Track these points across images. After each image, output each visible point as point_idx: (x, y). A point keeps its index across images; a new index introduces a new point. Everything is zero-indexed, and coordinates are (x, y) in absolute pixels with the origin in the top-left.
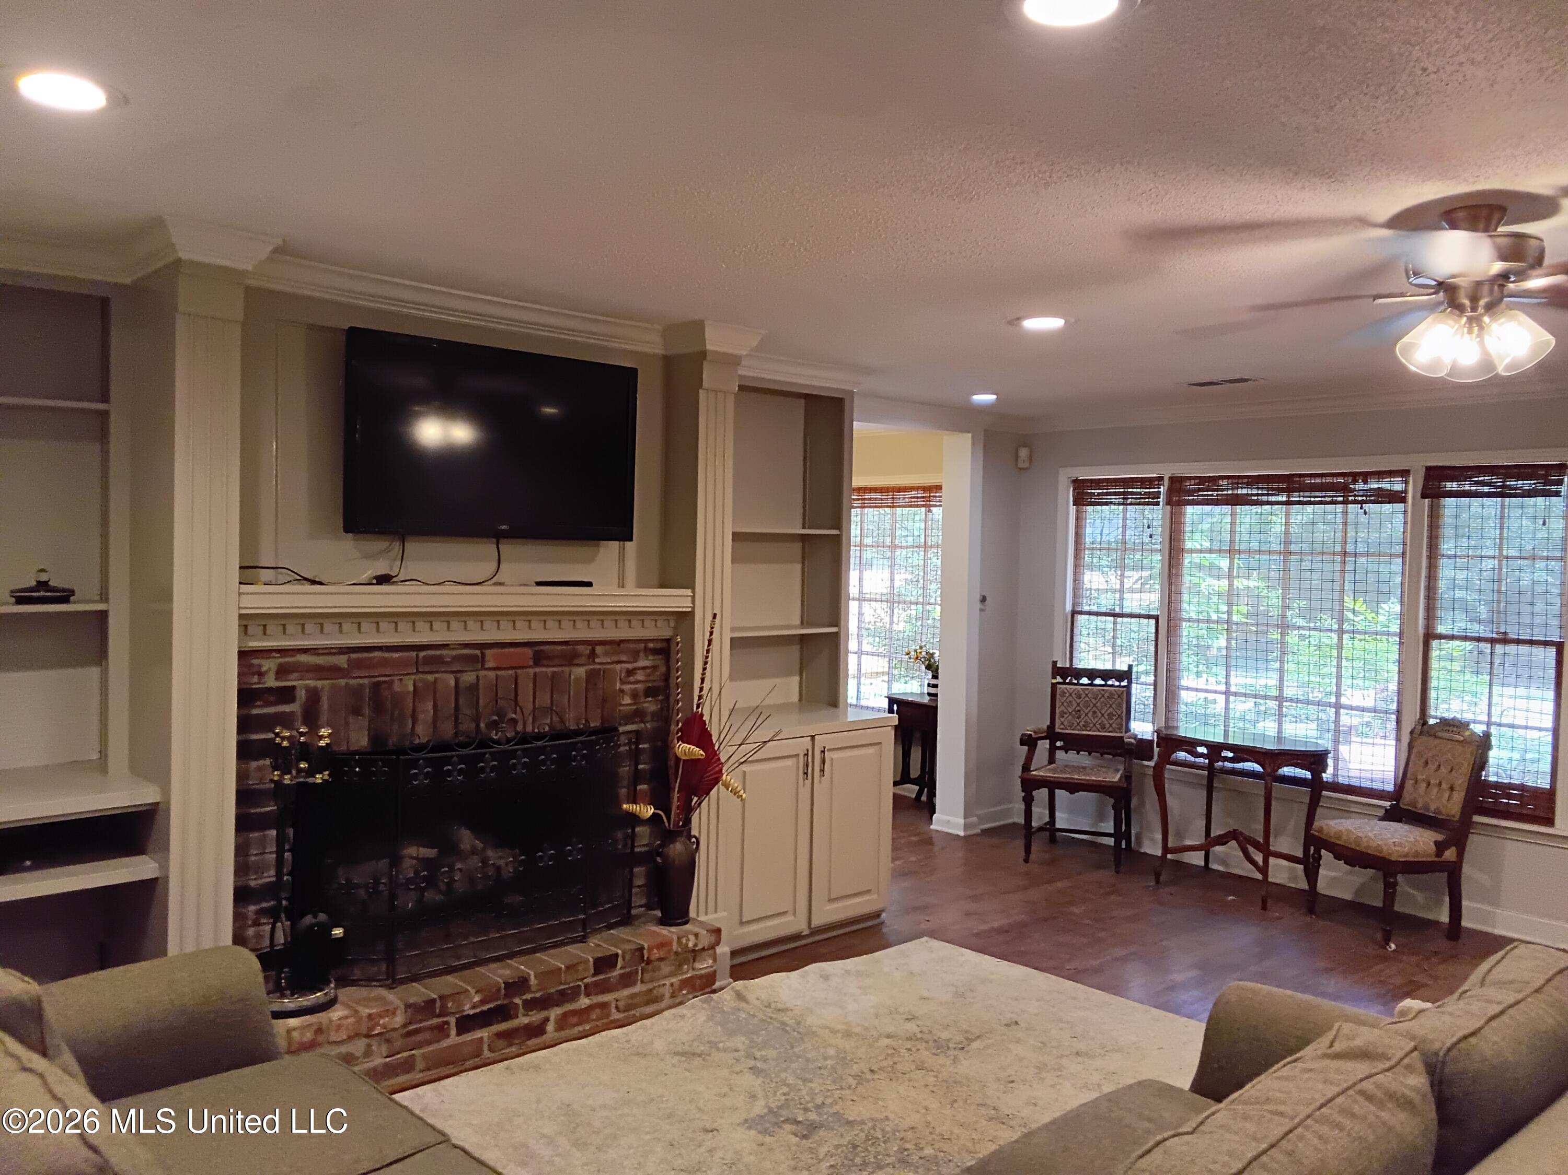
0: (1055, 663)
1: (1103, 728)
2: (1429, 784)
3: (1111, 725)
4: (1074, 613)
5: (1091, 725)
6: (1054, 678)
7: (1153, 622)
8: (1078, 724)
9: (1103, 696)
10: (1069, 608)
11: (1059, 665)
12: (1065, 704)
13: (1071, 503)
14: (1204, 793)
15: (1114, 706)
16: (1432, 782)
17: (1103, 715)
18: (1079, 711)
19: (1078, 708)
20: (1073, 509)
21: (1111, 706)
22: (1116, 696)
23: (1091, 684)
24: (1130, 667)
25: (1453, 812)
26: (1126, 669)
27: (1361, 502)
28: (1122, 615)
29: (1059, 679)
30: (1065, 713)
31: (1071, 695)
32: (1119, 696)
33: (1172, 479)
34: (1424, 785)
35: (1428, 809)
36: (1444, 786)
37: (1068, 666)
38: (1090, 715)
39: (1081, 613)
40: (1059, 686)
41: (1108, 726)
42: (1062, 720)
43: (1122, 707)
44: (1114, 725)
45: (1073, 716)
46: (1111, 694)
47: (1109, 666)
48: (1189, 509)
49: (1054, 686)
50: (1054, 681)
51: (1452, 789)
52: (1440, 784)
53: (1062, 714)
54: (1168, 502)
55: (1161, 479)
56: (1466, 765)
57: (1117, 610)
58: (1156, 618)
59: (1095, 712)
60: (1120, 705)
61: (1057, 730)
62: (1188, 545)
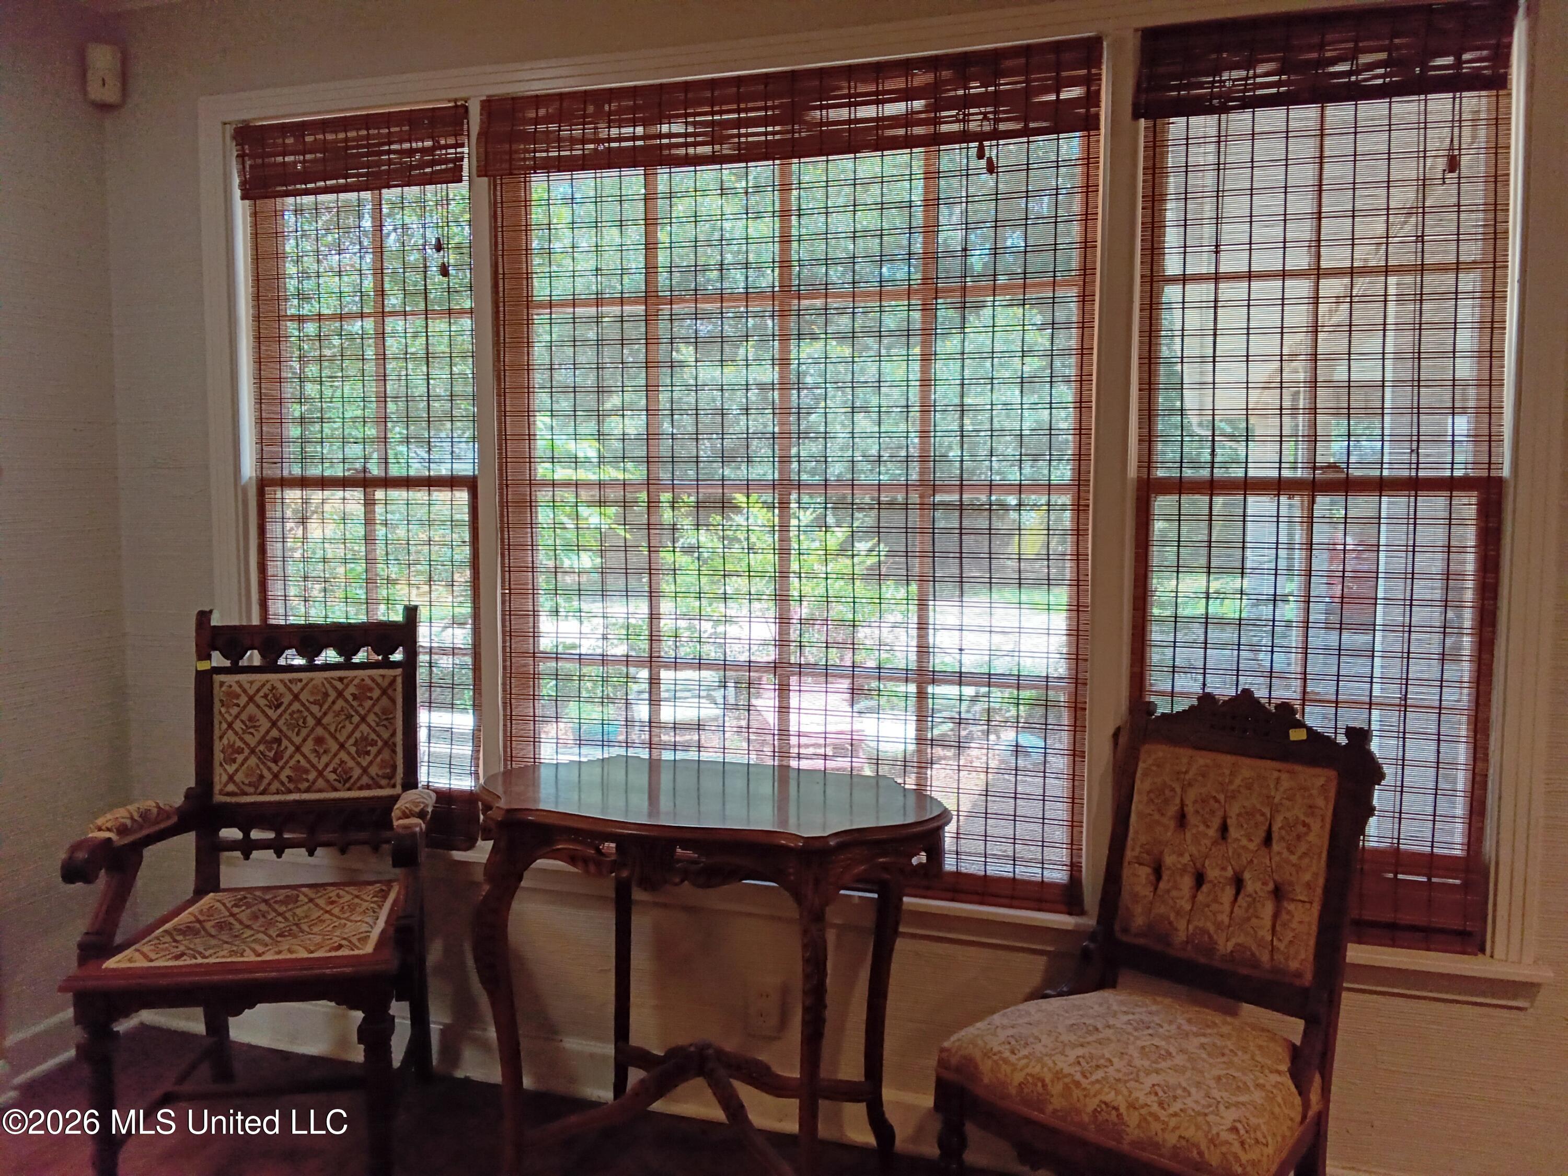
0: (203, 617)
1: (345, 779)
2: (1200, 879)
3: (365, 770)
4: (263, 484)
5: (312, 776)
6: (204, 655)
7: (463, 496)
8: (276, 776)
9: (340, 694)
10: (248, 469)
11: (215, 621)
12: (238, 725)
13: (237, 193)
14: (608, 918)
15: (371, 718)
16: (1212, 873)
17: (342, 746)
18: (278, 741)
19: (275, 733)
20: (241, 209)
21: (363, 719)
22: (376, 693)
23: (311, 667)
24: (411, 612)
25: (1294, 965)
26: (397, 616)
27: (980, 137)
28: (388, 483)
29: (218, 660)
30: (240, 751)
31: (251, 699)
32: (384, 692)
33: (488, 105)
34: (1187, 882)
35: (1210, 950)
36: (1251, 886)
37: (256, 621)
38: (307, 749)
39: (285, 483)
40: (218, 678)
41: (357, 772)
42: (231, 769)
43: (391, 720)
44: (373, 770)
45: (262, 758)
46: (364, 689)
47: (357, 616)
48: (538, 185)
49: (204, 681)
50: (204, 666)
51: (1278, 894)
52: (1238, 883)
53: (232, 753)
54: (483, 170)
55: (459, 113)
56: (1316, 825)
57: (375, 470)
58: (470, 484)
59: (319, 741)
60: (387, 717)
61: (219, 798)
62: (540, 289)
